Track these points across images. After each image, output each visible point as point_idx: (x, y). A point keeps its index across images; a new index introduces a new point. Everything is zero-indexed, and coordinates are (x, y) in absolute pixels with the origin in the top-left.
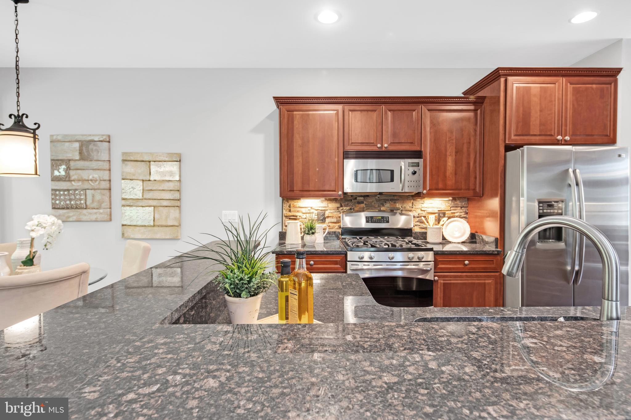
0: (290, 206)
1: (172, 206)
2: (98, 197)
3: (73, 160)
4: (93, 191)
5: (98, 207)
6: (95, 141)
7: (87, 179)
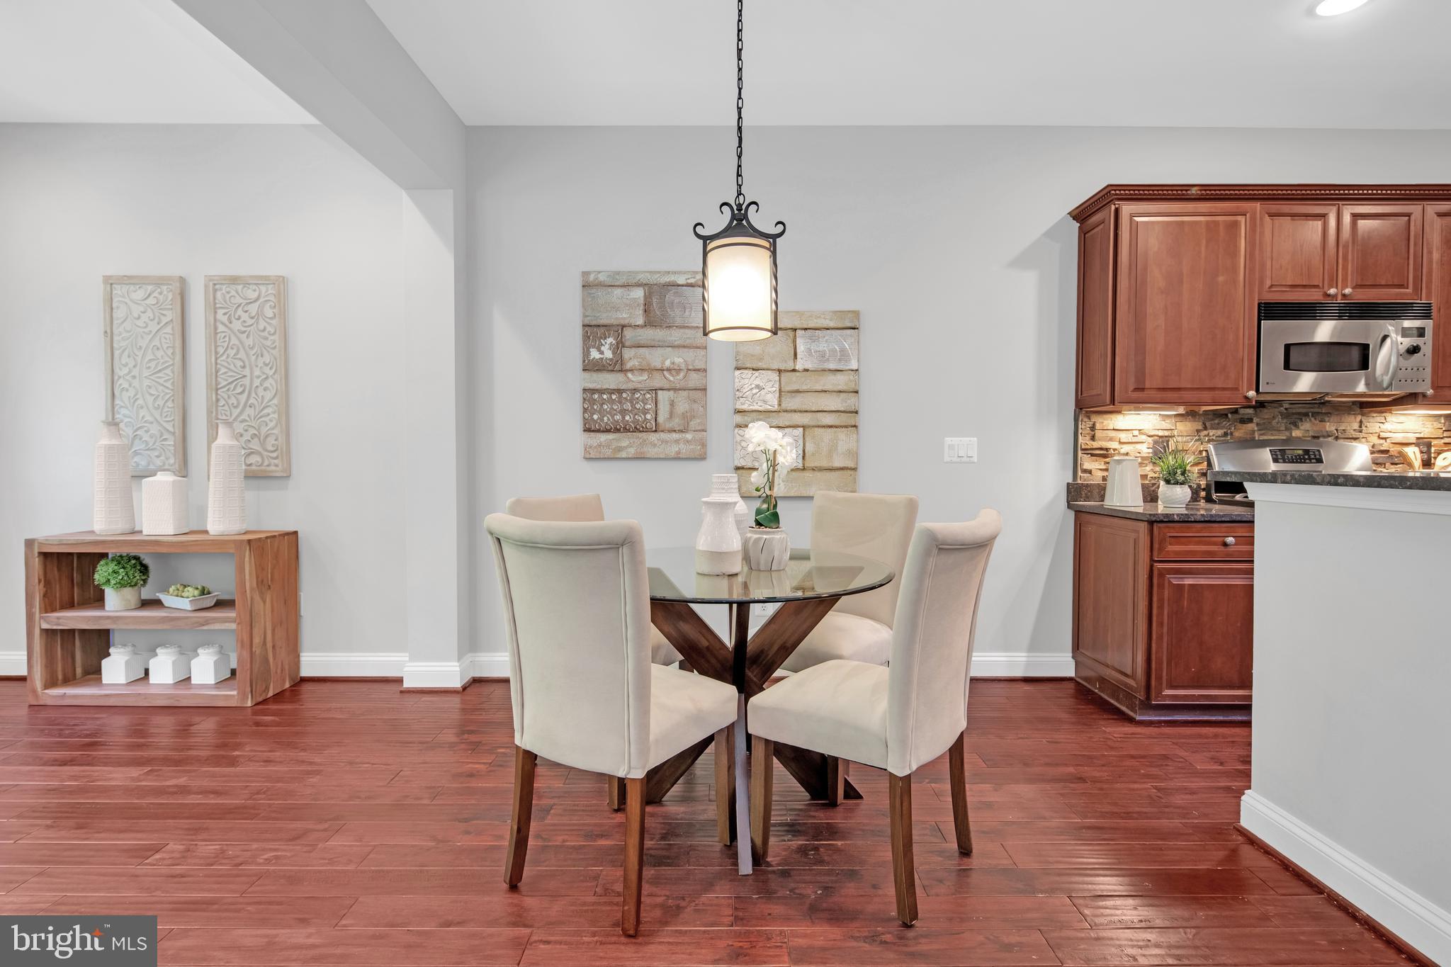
0: (1093, 428)
1: (842, 427)
2: (682, 407)
3: (630, 326)
4: (672, 392)
5: (682, 428)
6: (679, 285)
7: (659, 367)
